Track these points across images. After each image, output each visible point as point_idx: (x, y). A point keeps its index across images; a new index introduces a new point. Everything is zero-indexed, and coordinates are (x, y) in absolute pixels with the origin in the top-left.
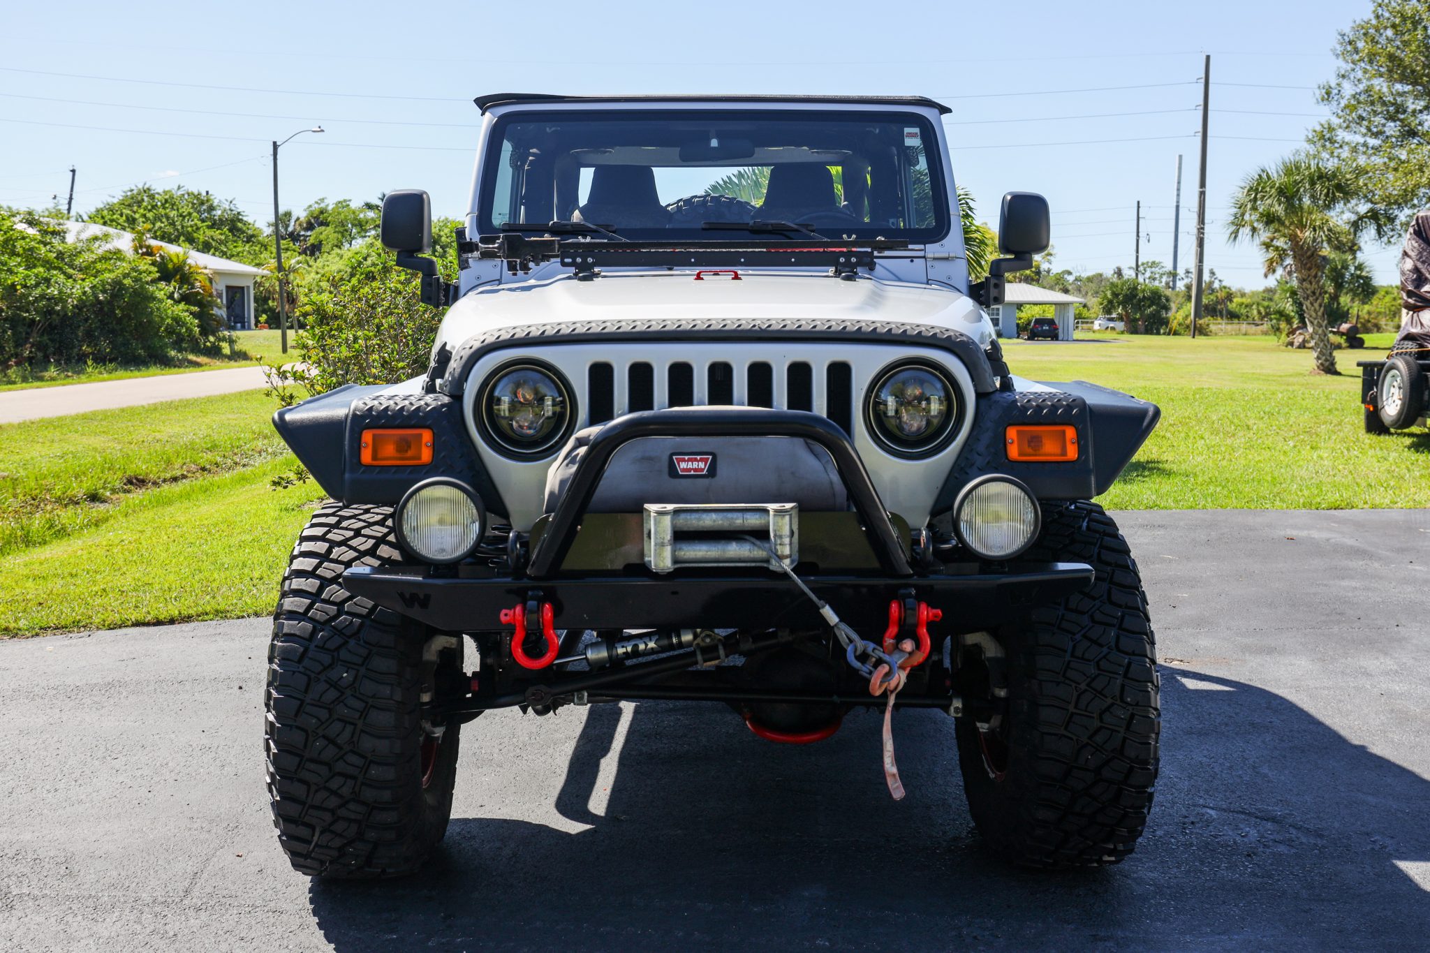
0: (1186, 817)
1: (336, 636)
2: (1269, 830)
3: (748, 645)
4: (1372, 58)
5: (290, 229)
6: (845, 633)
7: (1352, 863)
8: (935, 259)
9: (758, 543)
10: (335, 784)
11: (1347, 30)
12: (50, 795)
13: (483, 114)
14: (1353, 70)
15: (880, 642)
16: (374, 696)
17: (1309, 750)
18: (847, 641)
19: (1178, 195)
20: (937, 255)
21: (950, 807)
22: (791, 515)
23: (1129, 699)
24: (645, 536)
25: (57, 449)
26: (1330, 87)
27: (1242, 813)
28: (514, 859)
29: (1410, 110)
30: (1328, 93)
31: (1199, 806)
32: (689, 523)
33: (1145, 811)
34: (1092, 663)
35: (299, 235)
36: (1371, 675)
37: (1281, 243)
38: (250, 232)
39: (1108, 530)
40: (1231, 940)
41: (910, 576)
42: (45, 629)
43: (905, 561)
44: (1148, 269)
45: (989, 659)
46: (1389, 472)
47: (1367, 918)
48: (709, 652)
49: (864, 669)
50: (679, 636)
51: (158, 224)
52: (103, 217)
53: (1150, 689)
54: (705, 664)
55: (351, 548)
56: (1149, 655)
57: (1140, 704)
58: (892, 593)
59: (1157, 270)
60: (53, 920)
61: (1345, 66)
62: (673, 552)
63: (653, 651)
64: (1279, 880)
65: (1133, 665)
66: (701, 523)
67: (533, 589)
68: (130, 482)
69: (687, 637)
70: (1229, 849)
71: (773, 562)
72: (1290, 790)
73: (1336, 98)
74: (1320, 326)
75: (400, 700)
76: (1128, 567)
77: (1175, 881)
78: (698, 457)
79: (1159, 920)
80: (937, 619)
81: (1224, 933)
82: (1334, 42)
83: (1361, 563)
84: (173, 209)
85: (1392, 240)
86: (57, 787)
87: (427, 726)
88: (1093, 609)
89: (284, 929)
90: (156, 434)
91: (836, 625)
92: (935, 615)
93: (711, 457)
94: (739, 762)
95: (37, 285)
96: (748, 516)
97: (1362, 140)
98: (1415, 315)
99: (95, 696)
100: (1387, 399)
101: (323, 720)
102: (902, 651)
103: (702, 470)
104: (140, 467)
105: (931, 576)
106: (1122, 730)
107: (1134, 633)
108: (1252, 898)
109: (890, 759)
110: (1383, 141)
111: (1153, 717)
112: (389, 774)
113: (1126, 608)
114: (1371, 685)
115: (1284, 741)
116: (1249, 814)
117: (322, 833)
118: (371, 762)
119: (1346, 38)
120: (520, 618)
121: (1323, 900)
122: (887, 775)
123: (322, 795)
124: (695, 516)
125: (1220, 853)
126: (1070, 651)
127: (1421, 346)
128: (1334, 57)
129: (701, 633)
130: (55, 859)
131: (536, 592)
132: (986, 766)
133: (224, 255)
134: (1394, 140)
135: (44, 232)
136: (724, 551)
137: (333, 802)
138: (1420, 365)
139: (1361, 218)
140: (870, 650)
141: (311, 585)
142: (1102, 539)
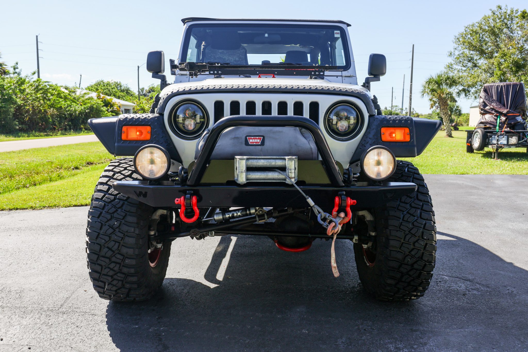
0: (437, 279)
1: (113, 208)
2: (469, 285)
3: (276, 214)
4: (464, 42)
5: (144, 93)
6: (317, 209)
7: (503, 298)
8: (345, 77)
9: (281, 172)
10: (112, 266)
11: (457, 35)
12: (24, 266)
13: (184, 25)
14: (458, 47)
15: (331, 213)
16: (127, 232)
17: (475, 254)
18: (318, 212)
19: (404, 86)
20: (346, 75)
21: (350, 274)
22: (295, 160)
23: (425, 238)
24: (235, 169)
25: (67, 154)
26: (451, 52)
27: (457, 278)
28: (188, 294)
29: (475, 59)
30: (451, 54)
31: (441, 275)
32: (253, 163)
33: (430, 281)
34: (410, 223)
35: (146, 95)
36: (489, 227)
37: (435, 99)
38: (132, 94)
39: (416, 172)
40: (465, 331)
41: (343, 187)
42: (44, 207)
43: (341, 180)
44: (395, 108)
45: (368, 221)
46: (477, 164)
47: (515, 321)
48: (261, 217)
49: (324, 224)
50: (250, 210)
51: (105, 91)
52: (89, 89)
53: (433, 234)
54: (260, 221)
55: (122, 174)
56: (433, 220)
57: (429, 239)
58: (336, 193)
59: (397, 108)
60: (7, 317)
61: (456, 46)
62: (246, 175)
63: (240, 216)
64: (478, 305)
65: (427, 224)
66: (258, 164)
67: (189, 190)
68: (88, 164)
69: (253, 211)
70: (456, 292)
71: (287, 180)
72: (472, 269)
73: (453, 55)
74: (448, 123)
75: (138, 233)
76: (424, 186)
77: (438, 305)
78: (257, 138)
79: (435, 322)
80: (354, 204)
81: (462, 328)
82: (453, 39)
83: (476, 191)
84: (109, 87)
85: (469, 98)
86: (28, 263)
87: (155, 243)
88: (411, 202)
89: (95, 322)
90: (98, 150)
91: (313, 206)
92: (354, 203)
93: (262, 137)
94: (273, 256)
95: (68, 107)
96: (277, 161)
97: (460, 68)
98: (483, 116)
99: (52, 230)
100: (475, 142)
101: (107, 241)
102: (340, 217)
103: (259, 143)
104: (91, 159)
105: (352, 187)
106: (422, 250)
107: (427, 211)
108: (469, 313)
109: (334, 260)
110: (467, 68)
111: (434, 244)
112: (133, 262)
113: (424, 202)
114: (490, 231)
115: (465, 250)
116: (460, 278)
117: (108, 285)
118: (126, 257)
119: (456, 37)
120: (183, 202)
121: (496, 314)
122: (332, 267)
123: (107, 270)
124: (255, 161)
125: (453, 294)
126: (402, 218)
127: (485, 125)
128: (453, 43)
129: (258, 209)
130: (17, 291)
131: (190, 192)
132: (366, 261)
133: (124, 100)
134: (470, 68)
135: (70, 92)
136: (267, 175)
137: (111, 273)
138: (486, 131)
139: (460, 91)
140: (327, 217)
141: (105, 188)
142: (414, 175)
